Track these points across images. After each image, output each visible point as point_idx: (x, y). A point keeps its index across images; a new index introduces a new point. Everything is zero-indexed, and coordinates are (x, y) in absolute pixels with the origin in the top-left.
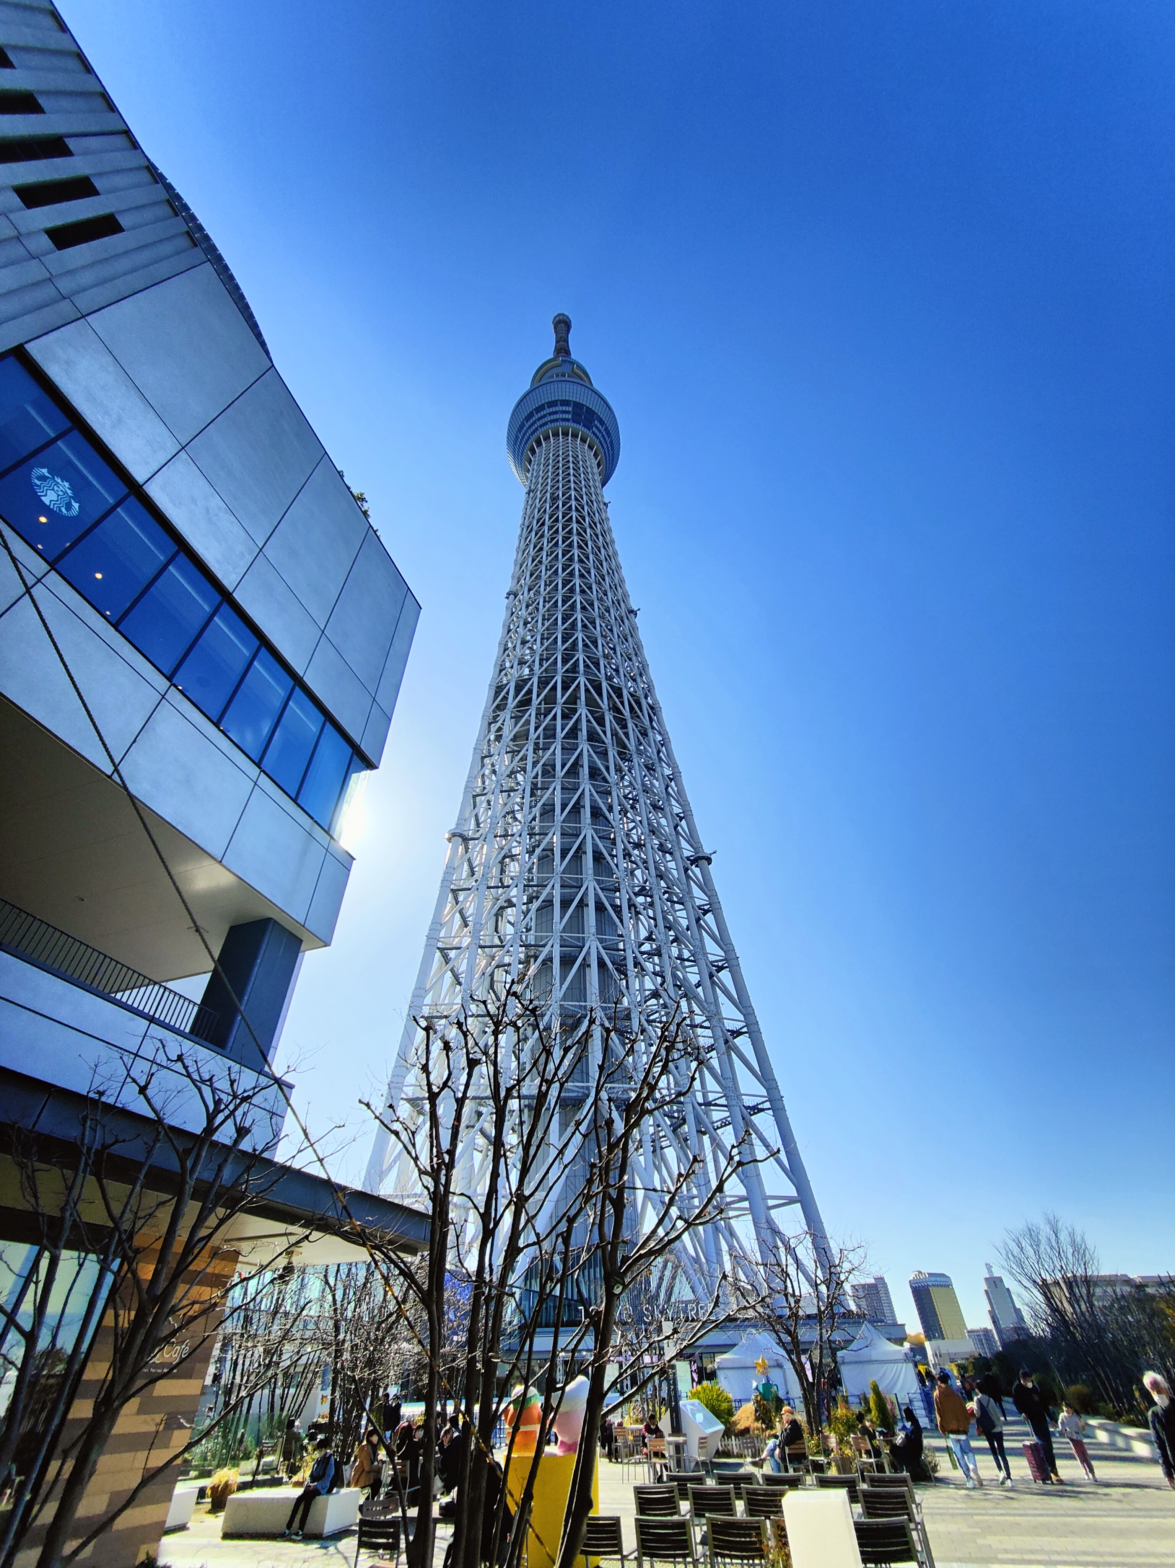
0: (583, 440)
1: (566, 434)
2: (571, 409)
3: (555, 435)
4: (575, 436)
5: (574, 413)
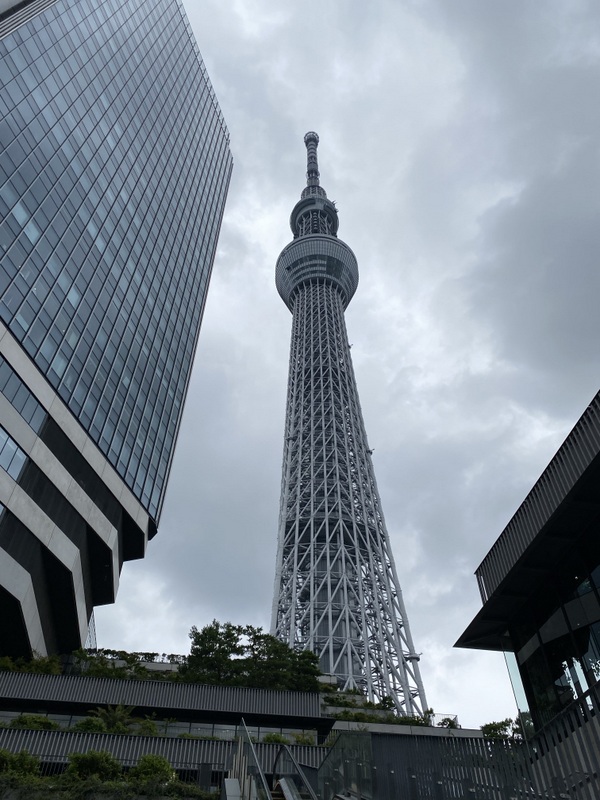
0: (334, 287)
1: (321, 282)
2: (325, 263)
3: (314, 282)
4: (328, 284)
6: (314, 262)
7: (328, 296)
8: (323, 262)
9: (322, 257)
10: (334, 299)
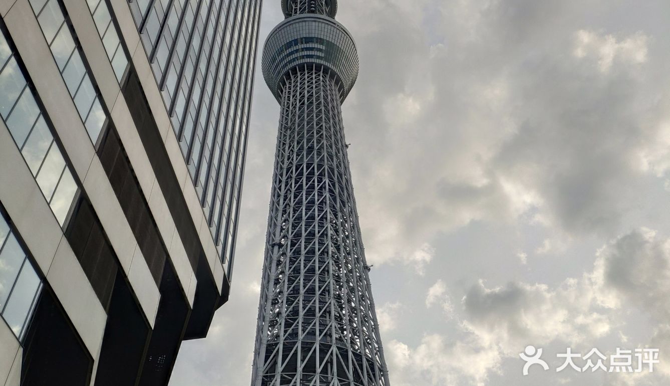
1: (318, 69)
2: (324, 48)
3: (310, 68)
4: (326, 72)
5: (326, 52)
6: (310, 45)
7: (325, 86)
8: (321, 47)
9: (320, 41)
10: (331, 90)
